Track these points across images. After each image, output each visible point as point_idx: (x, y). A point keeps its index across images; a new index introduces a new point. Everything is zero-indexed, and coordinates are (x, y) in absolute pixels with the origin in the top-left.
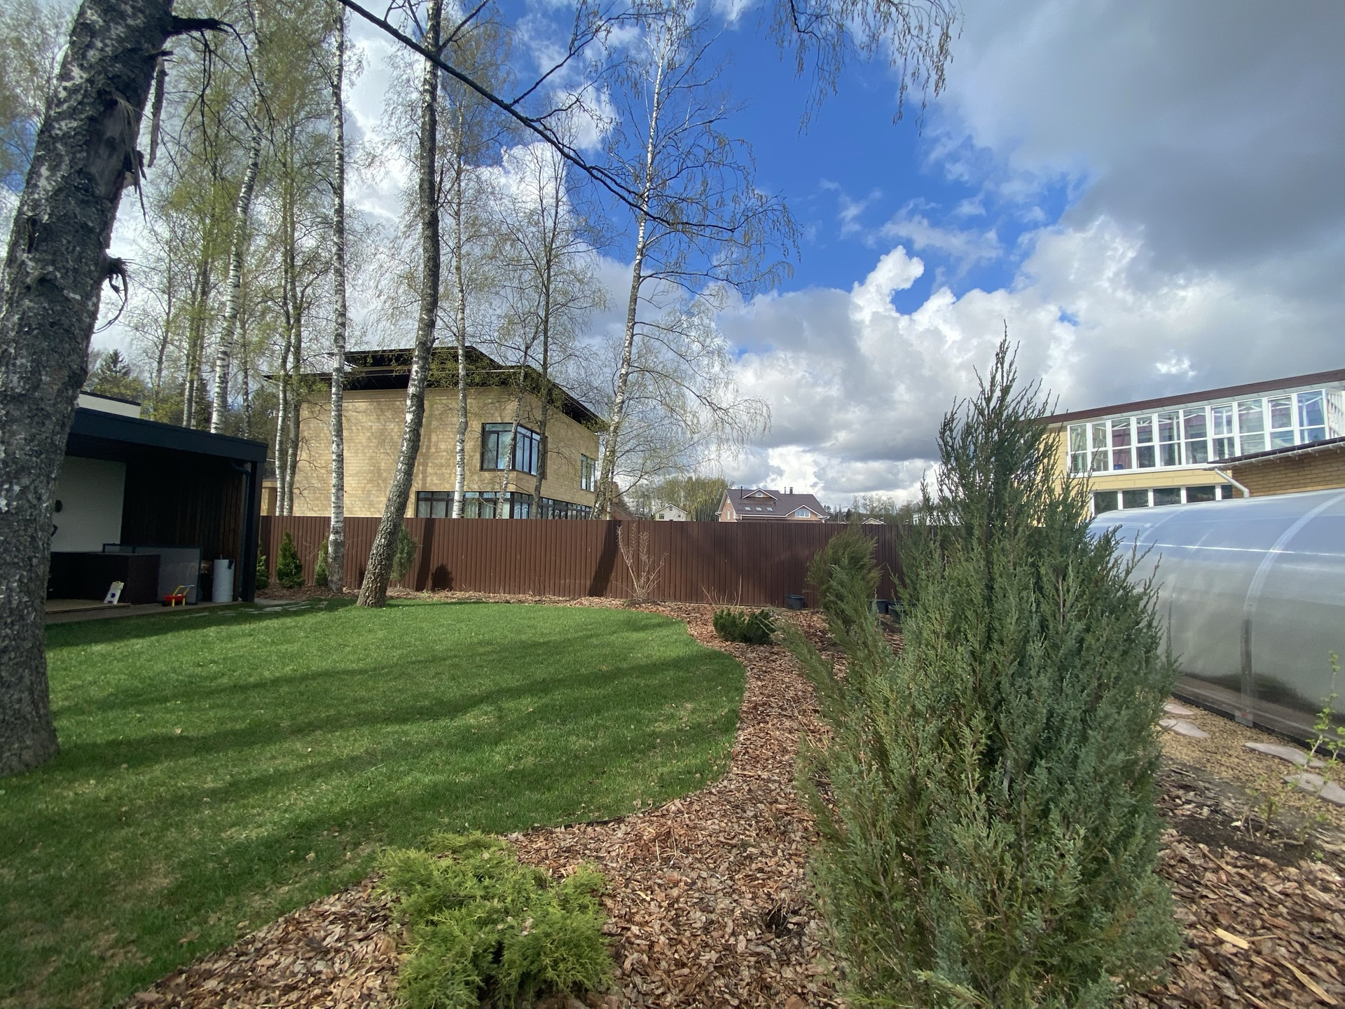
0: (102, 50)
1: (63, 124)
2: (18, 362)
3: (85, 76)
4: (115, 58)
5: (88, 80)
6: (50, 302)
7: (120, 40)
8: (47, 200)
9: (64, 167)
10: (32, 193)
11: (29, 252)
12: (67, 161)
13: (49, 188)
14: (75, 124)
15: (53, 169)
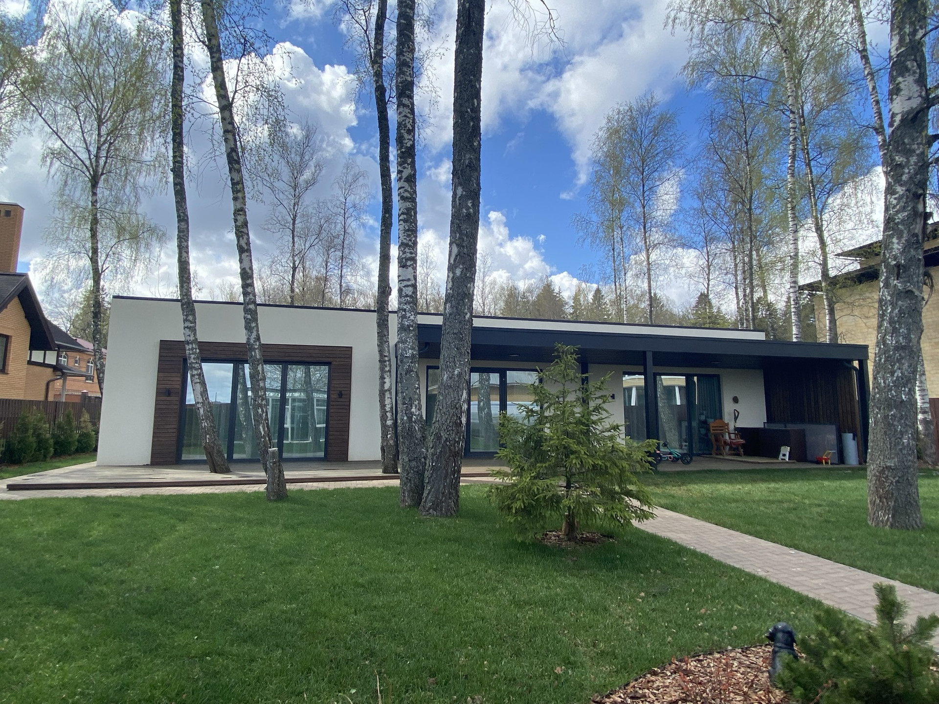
0: (909, 173)
1: (899, 215)
2: (901, 331)
3: (904, 189)
4: (916, 174)
5: (907, 190)
6: (910, 300)
7: (916, 164)
8: (900, 253)
9: (905, 235)
10: (891, 252)
11: (897, 279)
12: (905, 232)
13: (900, 247)
14: (906, 214)
15: (899, 238)
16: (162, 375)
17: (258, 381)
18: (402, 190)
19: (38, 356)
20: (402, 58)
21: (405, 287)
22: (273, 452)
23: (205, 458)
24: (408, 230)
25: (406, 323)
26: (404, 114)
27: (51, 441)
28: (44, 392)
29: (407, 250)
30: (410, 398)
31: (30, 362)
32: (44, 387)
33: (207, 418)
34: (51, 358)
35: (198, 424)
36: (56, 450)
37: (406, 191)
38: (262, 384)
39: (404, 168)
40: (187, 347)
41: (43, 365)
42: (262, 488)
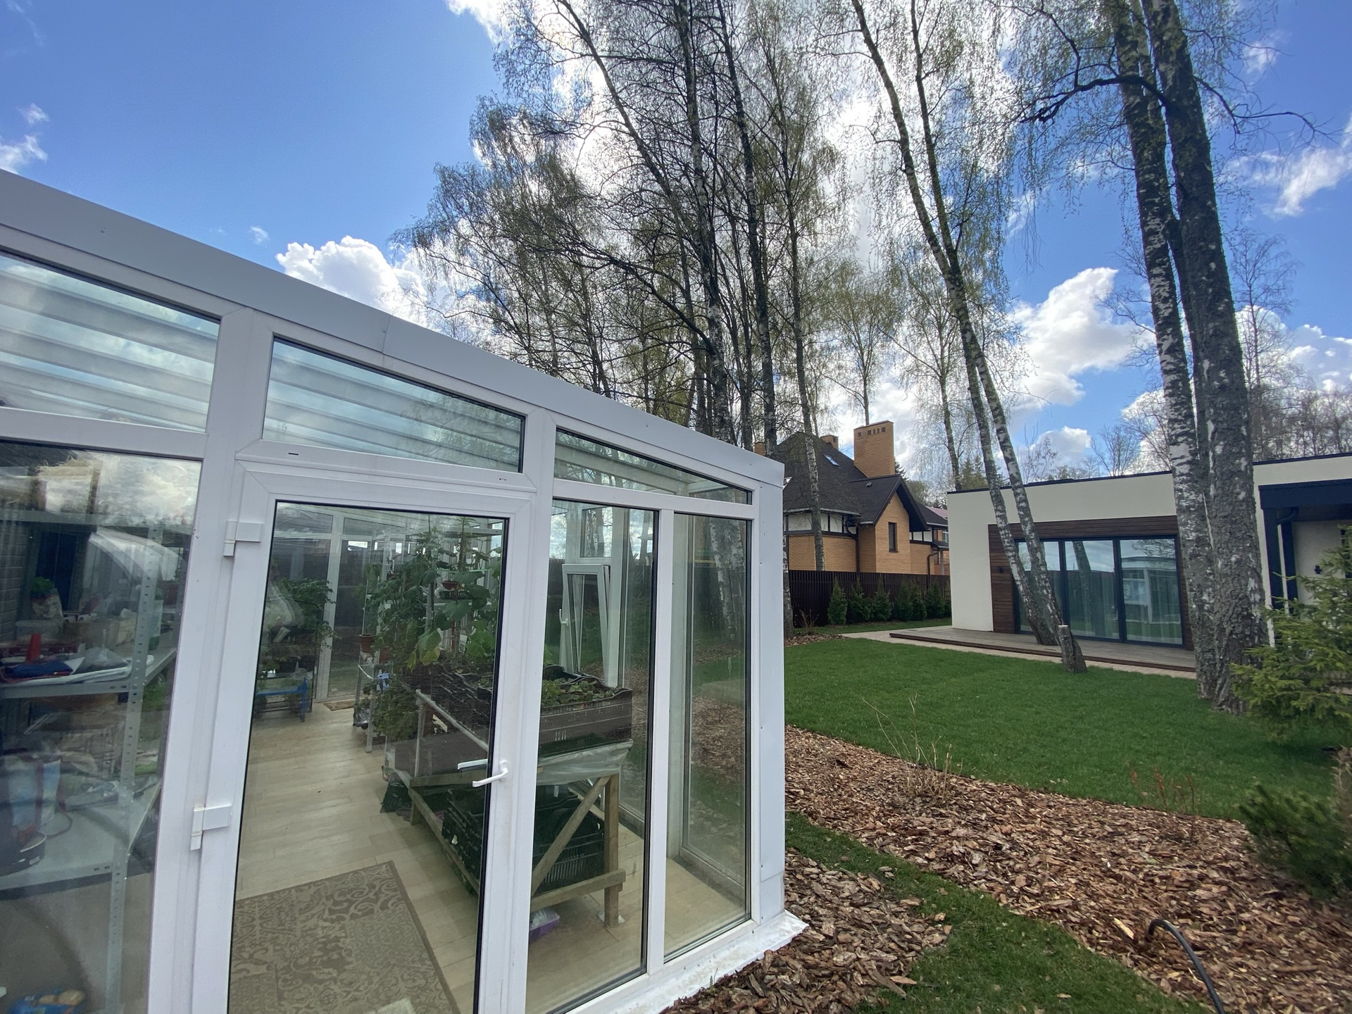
16: (993, 554)
17: (1038, 566)
18: (1164, 364)
19: (918, 536)
20: (1146, 229)
21: (1178, 465)
22: (1063, 629)
23: (1031, 630)
24: (1176, 404)
25: (1184, 504)
26: (1156, 284)
27: (924, 606)
28: (926, 565)
29: (1176, 426)
30: (1199, 586)
31: (912, 542)
32: (925, 560)
33: (1027, 595)
34: (928, 537)
35: (1022, 599)
36: (928, 613)
37: (1168, 363)
38: (1043, 569)
39: (1164, 340)
40: (1001, 533)
41: (923, 543)
42: (1057, 660)
